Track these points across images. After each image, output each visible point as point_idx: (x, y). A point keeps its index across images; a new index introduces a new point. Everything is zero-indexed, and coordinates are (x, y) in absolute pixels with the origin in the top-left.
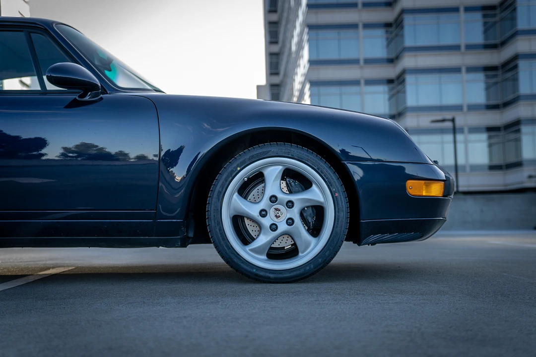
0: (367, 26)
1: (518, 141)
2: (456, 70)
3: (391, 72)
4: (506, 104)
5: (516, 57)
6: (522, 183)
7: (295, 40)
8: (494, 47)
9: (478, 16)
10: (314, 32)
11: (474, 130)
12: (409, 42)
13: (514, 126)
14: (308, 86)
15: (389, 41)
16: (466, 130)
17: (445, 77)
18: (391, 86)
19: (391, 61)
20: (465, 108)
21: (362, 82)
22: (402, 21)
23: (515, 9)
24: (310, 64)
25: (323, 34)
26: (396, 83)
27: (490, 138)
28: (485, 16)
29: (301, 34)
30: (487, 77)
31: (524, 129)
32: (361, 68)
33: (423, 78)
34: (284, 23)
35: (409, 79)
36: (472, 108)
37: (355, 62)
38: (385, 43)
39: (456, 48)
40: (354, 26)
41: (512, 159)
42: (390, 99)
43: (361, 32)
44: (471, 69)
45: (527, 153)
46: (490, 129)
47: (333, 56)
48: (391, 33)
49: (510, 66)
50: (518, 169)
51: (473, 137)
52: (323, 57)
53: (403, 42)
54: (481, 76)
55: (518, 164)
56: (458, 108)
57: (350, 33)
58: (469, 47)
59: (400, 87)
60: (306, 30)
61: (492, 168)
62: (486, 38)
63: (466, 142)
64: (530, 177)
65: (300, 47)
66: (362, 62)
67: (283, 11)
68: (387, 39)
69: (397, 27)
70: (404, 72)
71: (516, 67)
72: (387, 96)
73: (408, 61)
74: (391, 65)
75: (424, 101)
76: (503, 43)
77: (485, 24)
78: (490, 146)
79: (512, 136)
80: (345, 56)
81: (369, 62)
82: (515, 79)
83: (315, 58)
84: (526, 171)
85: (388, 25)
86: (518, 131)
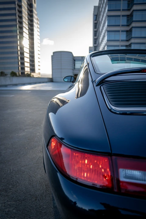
0: (122, 31)
10: (109, 33)
12: (133, 36)
14: (106, 47)
15: (127, 36)
19: (127, 41)
21: (120, 46)
22: (132, 30)
25: (111, 33)
29: (105, 33)
33: (136, 45)
34: (98, 31)
37: (118, 41)
40: (119, 31)
43: (121, 33)
47: (113, 39)
48: (128, 33)
52: (111, 39)
53: (132, 35)
57: (118, 33)
60: (107, 32)
65: (104, 36)
66: (120, 41)
69: (130, 32)
70: (131, 44)
73: (133, 41)
80: (116, 39)
81: (122, 41)
83: (108, 39)
85: (127, 31)
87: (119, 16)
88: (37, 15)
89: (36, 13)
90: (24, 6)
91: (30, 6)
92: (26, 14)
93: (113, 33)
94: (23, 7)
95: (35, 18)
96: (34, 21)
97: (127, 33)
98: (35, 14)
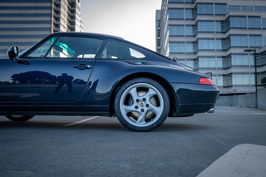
0: (187, 42)
1: (231, 79)
2: (214, 57)
3: (195, 57)
4: (228, 68)
5: (231, 54)
6: (232, 92)
7: (165, 46)
8: (225, 50)
9: (220, 41)
10: (171, 44)
11: (219, 75)
12: (200, 48)
13: (230, 75)
16: (217, 75)
17: (211, 59)
18: (195, 61)
19: (195, 53)
20: (216, 69)
21: (186, 60)
22: (198, 42)
23: (230, 40)
24: (169, 54)
25: (173, 44)
26: (196, 60)
27: (223, 78)
28: (222, 41)
29: (167, 44)
30: (223, 60)
31: (233, 76)
32: (185, 55)
33: (204, 59)
34: (162, 40)
35: (200, 59)
36: (219, 69)
37: (184, 53)
38: (193, 48)
39: (214, 50)
40: (183, 42)
41: (230, 85)
42: (194, 65)
43: (186, 44)
44: (218, 57)
45: (234, 83)
46: (224, 75)
47: (177, 51)
48: (195, 45)
49: (229, 56)
50: (231, 87)
51: (218, 77)
52: (173, 51)
54: (221, 59)
55: (231, 86)
56: (214, 69)
57: (182, 44)
58: (218, 50)
59: (197, 61)
60: (169, 43)
61: (224, 87)
62: (222, 48)
63: (217, 79)
64: (234, 90)
65: (167, 48)
66: (186, 53)
67: (162, 36)
68: (193, 46)
69: (196, 43)
70: (198, 57)
71: (231, 57)
72: (193, 64)
73: (199, 54)
74: (195, 54)
75: (204, 66)
76: (227, 50)
77: (222, 43)
78: (224, 80)
79: (230, 78)
80: (180, 52)
81: (187, 53)
82: (231, 61)
83: (171, 52)
84: (233, 88)
85: (194, 42)
86: (231, 76)
87: (183, 25)
88: (80, 16)
89: (79, 13)
90: (63, 5)
91: (72, 5)
92: (65, 15)
93: (177, 44)
94: (61, 6)
95: (78, 20)
96: (76, 24)
97: (193, 44)
98: (78, 15)
